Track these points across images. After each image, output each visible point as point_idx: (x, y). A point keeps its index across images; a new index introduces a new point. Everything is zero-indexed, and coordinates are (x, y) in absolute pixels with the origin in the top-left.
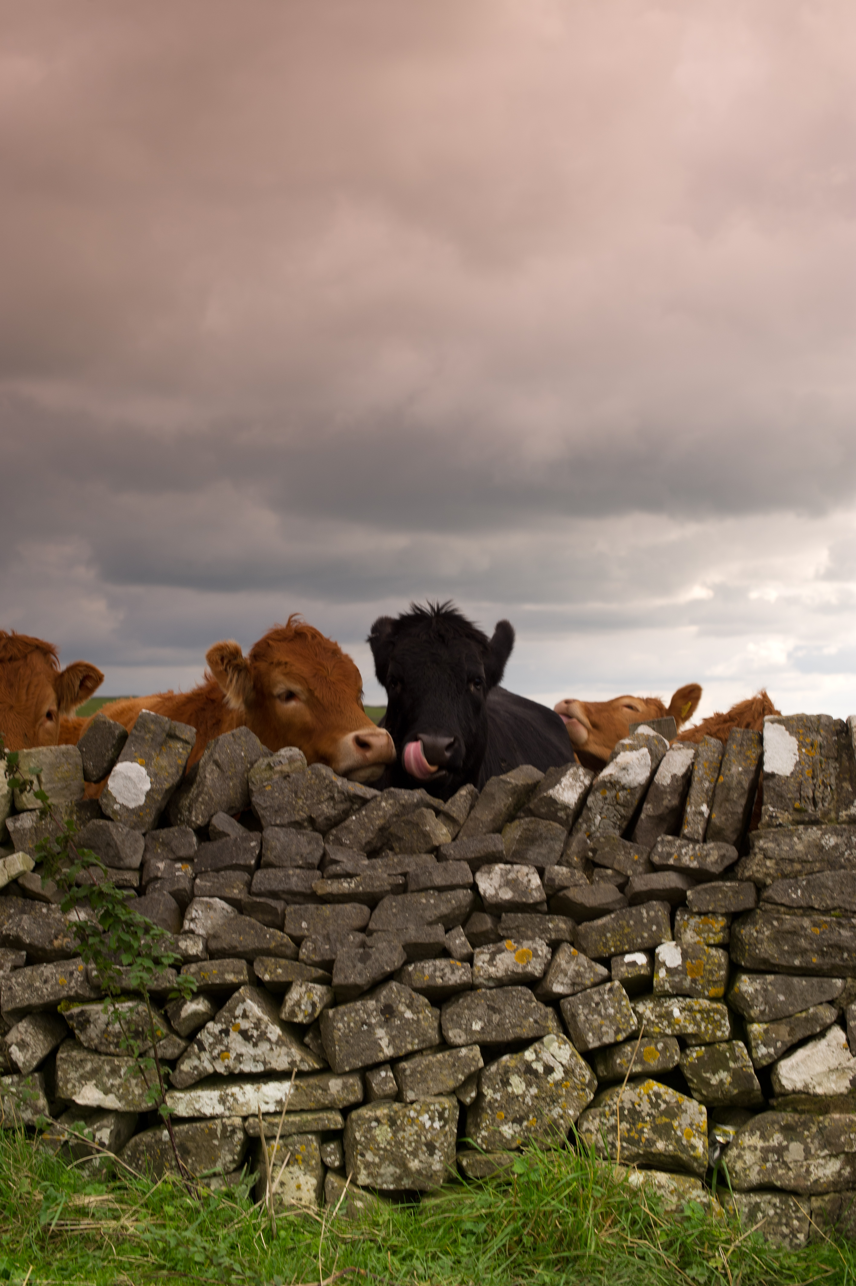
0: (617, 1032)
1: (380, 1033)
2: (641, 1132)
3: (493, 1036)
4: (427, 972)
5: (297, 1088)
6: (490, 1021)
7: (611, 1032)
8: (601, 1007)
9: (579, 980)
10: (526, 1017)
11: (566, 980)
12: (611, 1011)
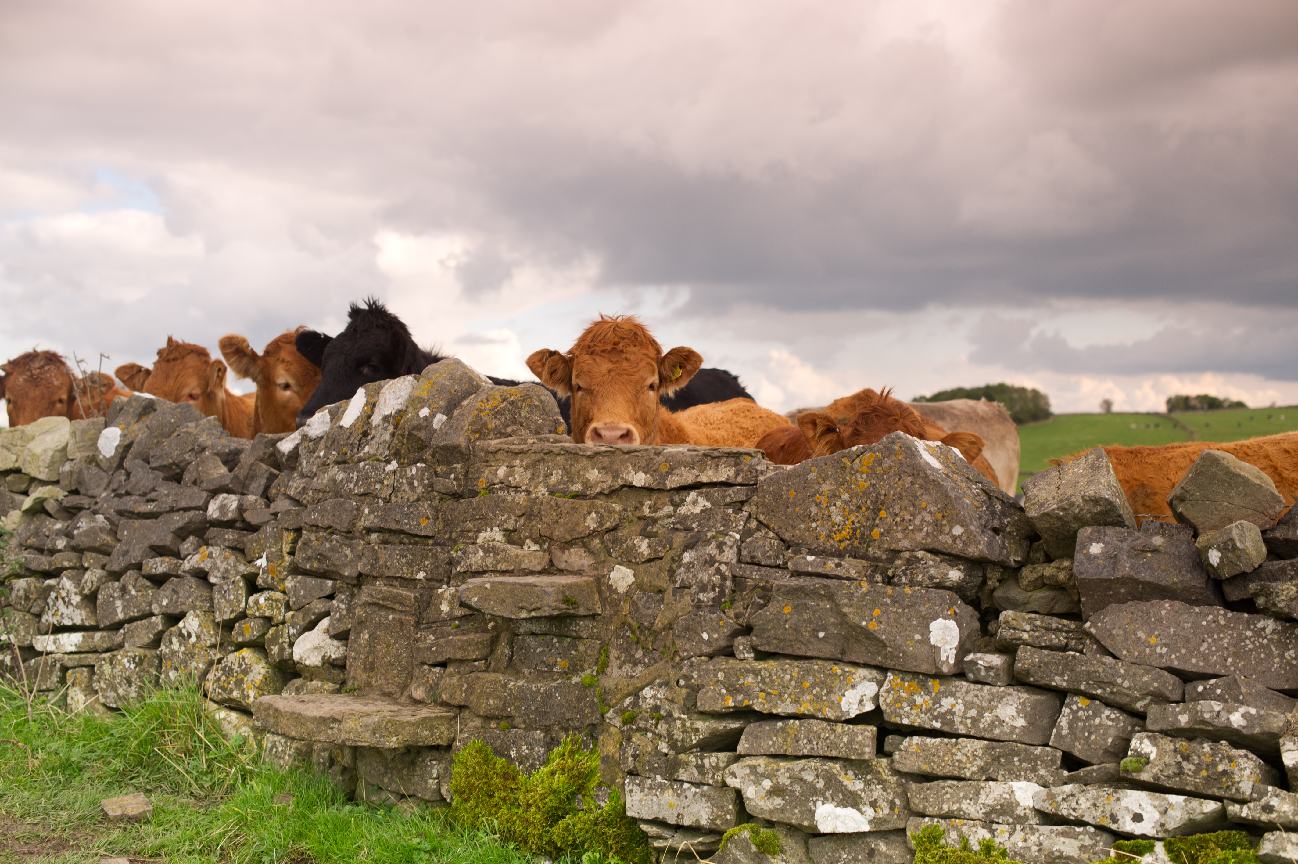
0: (232, 612)
1: (119, 603)
2: (229, 683)
3: (170, 611)
4: (150, 565)
5: (84, 637)
6: (172, 600)
7: (229, 612)
8: (227, 595)
9: (226, 575)
10: (188, 598)
11: (219, 575)
12: (232, 597)
